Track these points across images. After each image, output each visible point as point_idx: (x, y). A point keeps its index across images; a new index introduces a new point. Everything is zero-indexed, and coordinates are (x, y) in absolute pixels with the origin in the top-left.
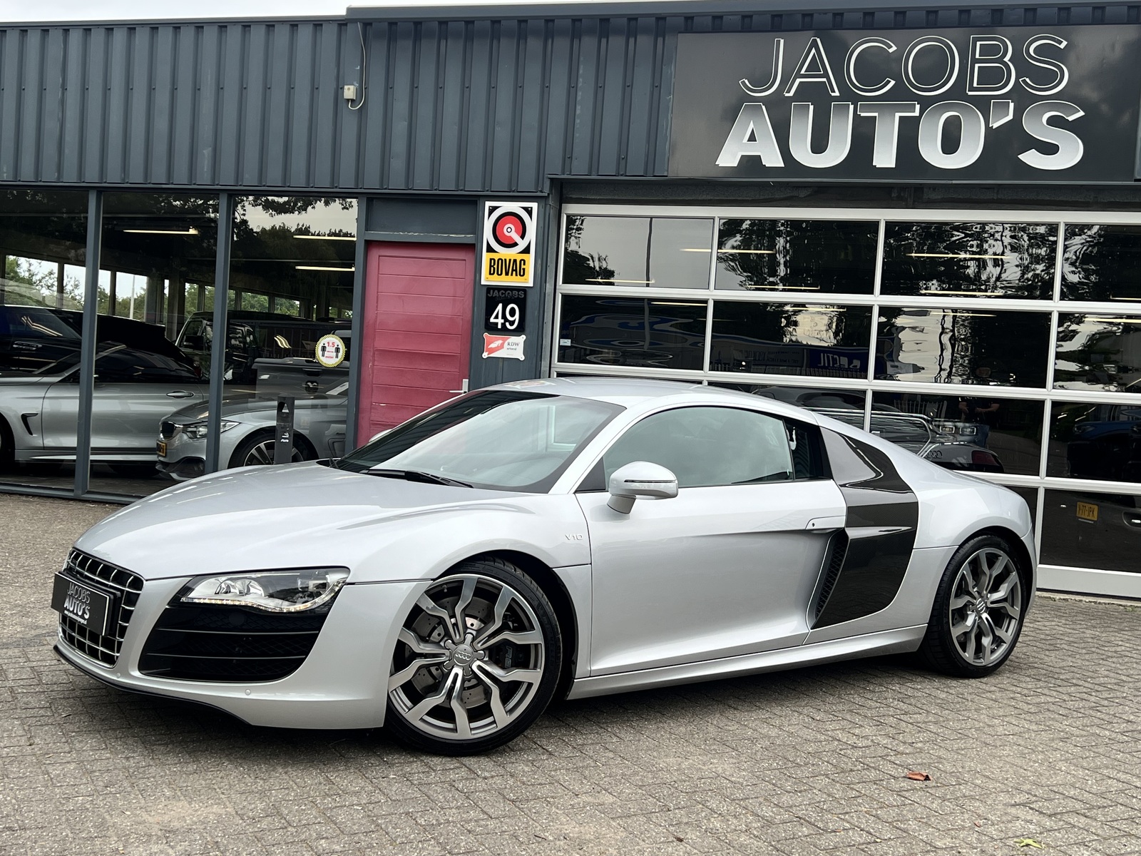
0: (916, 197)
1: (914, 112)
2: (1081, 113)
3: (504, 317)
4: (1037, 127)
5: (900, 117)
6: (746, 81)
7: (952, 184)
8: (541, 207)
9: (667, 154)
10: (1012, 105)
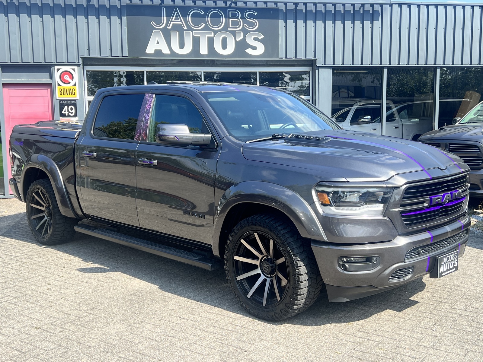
0: (213, 63)
1: (212, 35)
2: (263, 37)
3: (68, 111)
4: (250, 41)
5: (207, 37)
6: (154, 23)
7: (226, 60)
8: (79, 68)
9: (127, 49)
10: (242, 33)
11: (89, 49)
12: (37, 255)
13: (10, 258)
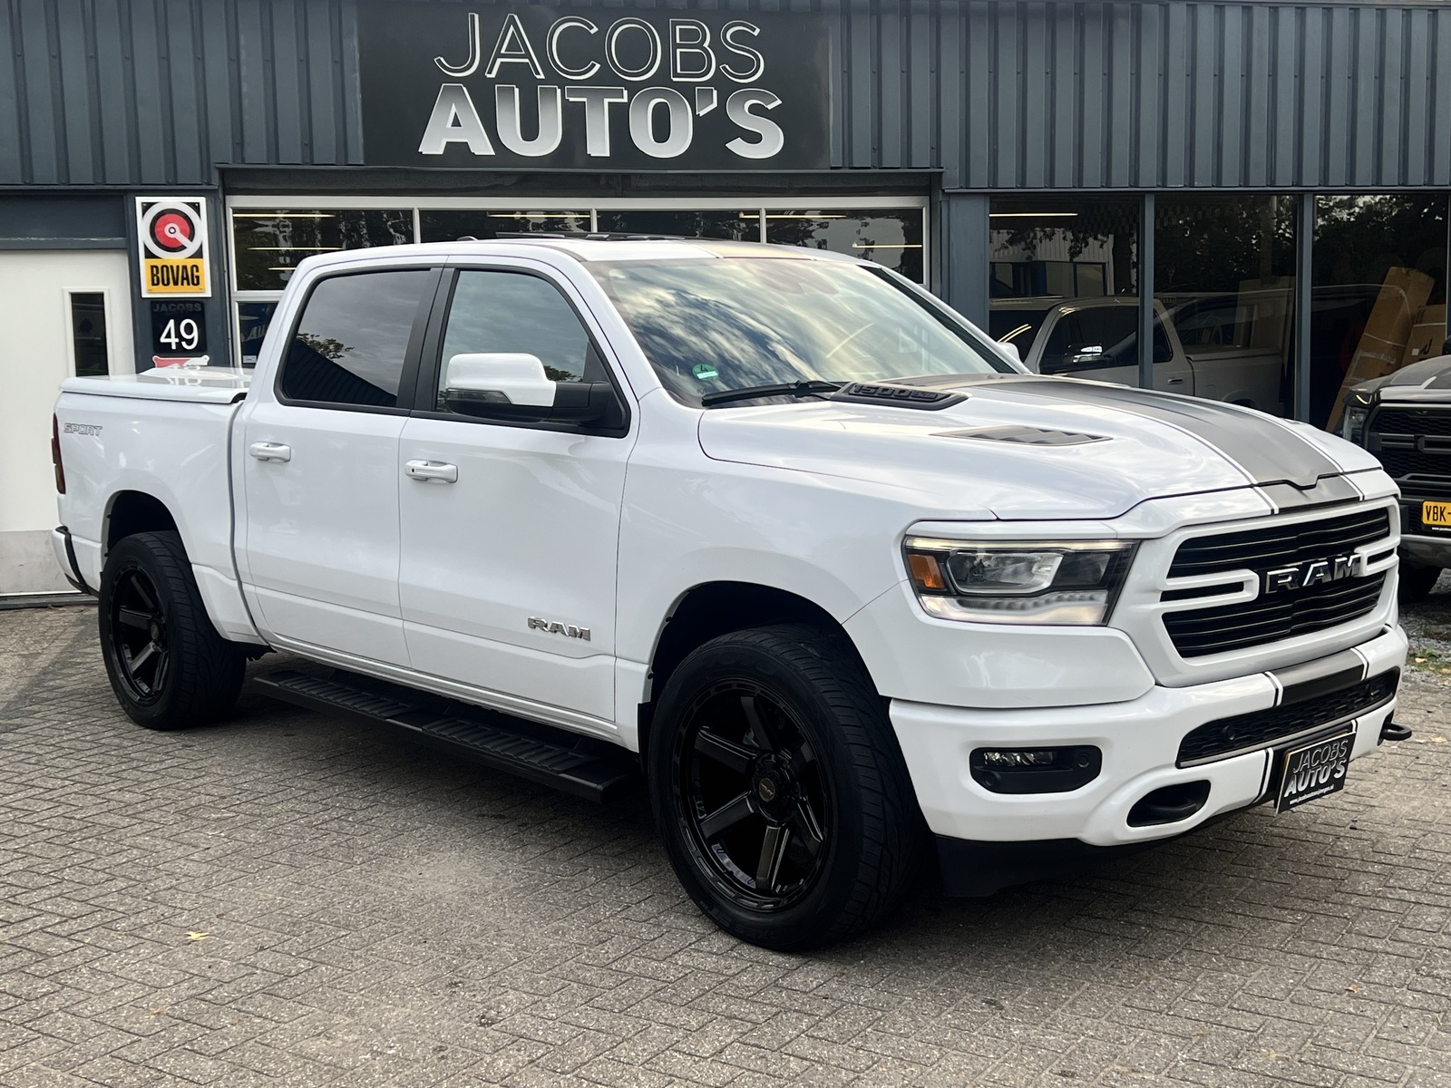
0: (624, 186)
1: (623, 97)
3: (178, 335)
5: (609, 103)
6: (442, 59)
7: (667, 173)
8: (210, 201)
9: (361, 141)
10: (715, 92)
11: (242, 144)
12: (113, 782)
13: (30, 794)
